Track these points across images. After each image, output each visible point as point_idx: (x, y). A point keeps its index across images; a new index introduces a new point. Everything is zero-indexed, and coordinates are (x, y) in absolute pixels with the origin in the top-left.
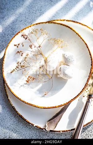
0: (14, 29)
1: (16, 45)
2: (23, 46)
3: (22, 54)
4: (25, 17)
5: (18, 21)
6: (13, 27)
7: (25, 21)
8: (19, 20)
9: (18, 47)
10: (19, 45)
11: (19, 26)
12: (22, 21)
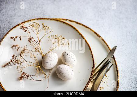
0: (11, 23)
1: (13, 38)
2: (20, 40)
3: (19, 48)
4: (25, 13)
5: (16, 16)
6: (10, 21)
7: (24, 16)
8: (18, 15)
9: (14, 40)
10: (16, 37)
11: (17, 21)
12: (20, 16)
